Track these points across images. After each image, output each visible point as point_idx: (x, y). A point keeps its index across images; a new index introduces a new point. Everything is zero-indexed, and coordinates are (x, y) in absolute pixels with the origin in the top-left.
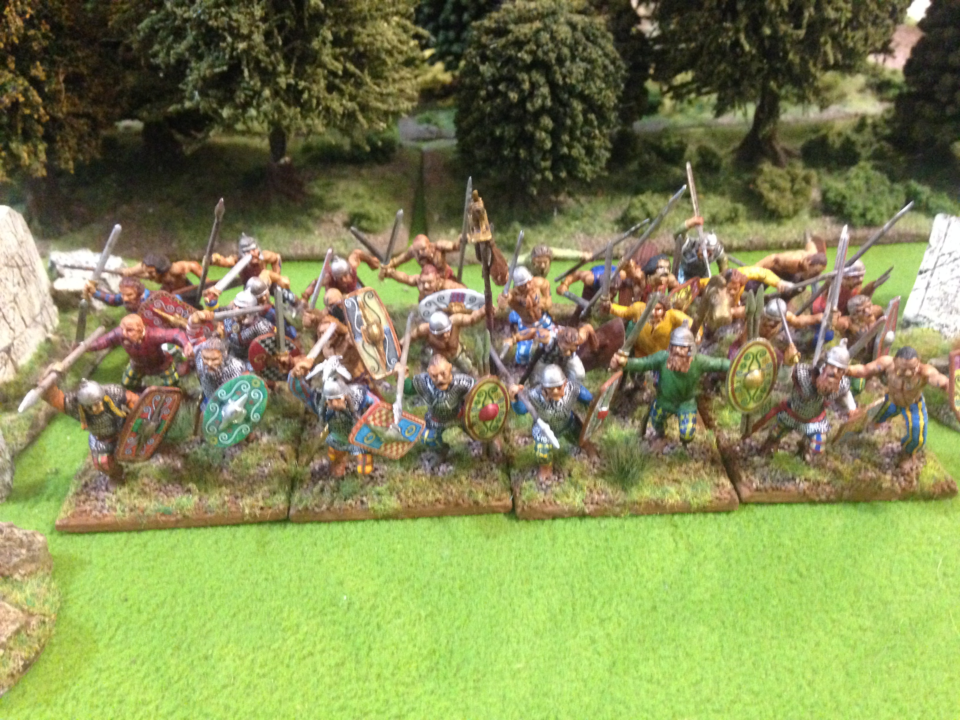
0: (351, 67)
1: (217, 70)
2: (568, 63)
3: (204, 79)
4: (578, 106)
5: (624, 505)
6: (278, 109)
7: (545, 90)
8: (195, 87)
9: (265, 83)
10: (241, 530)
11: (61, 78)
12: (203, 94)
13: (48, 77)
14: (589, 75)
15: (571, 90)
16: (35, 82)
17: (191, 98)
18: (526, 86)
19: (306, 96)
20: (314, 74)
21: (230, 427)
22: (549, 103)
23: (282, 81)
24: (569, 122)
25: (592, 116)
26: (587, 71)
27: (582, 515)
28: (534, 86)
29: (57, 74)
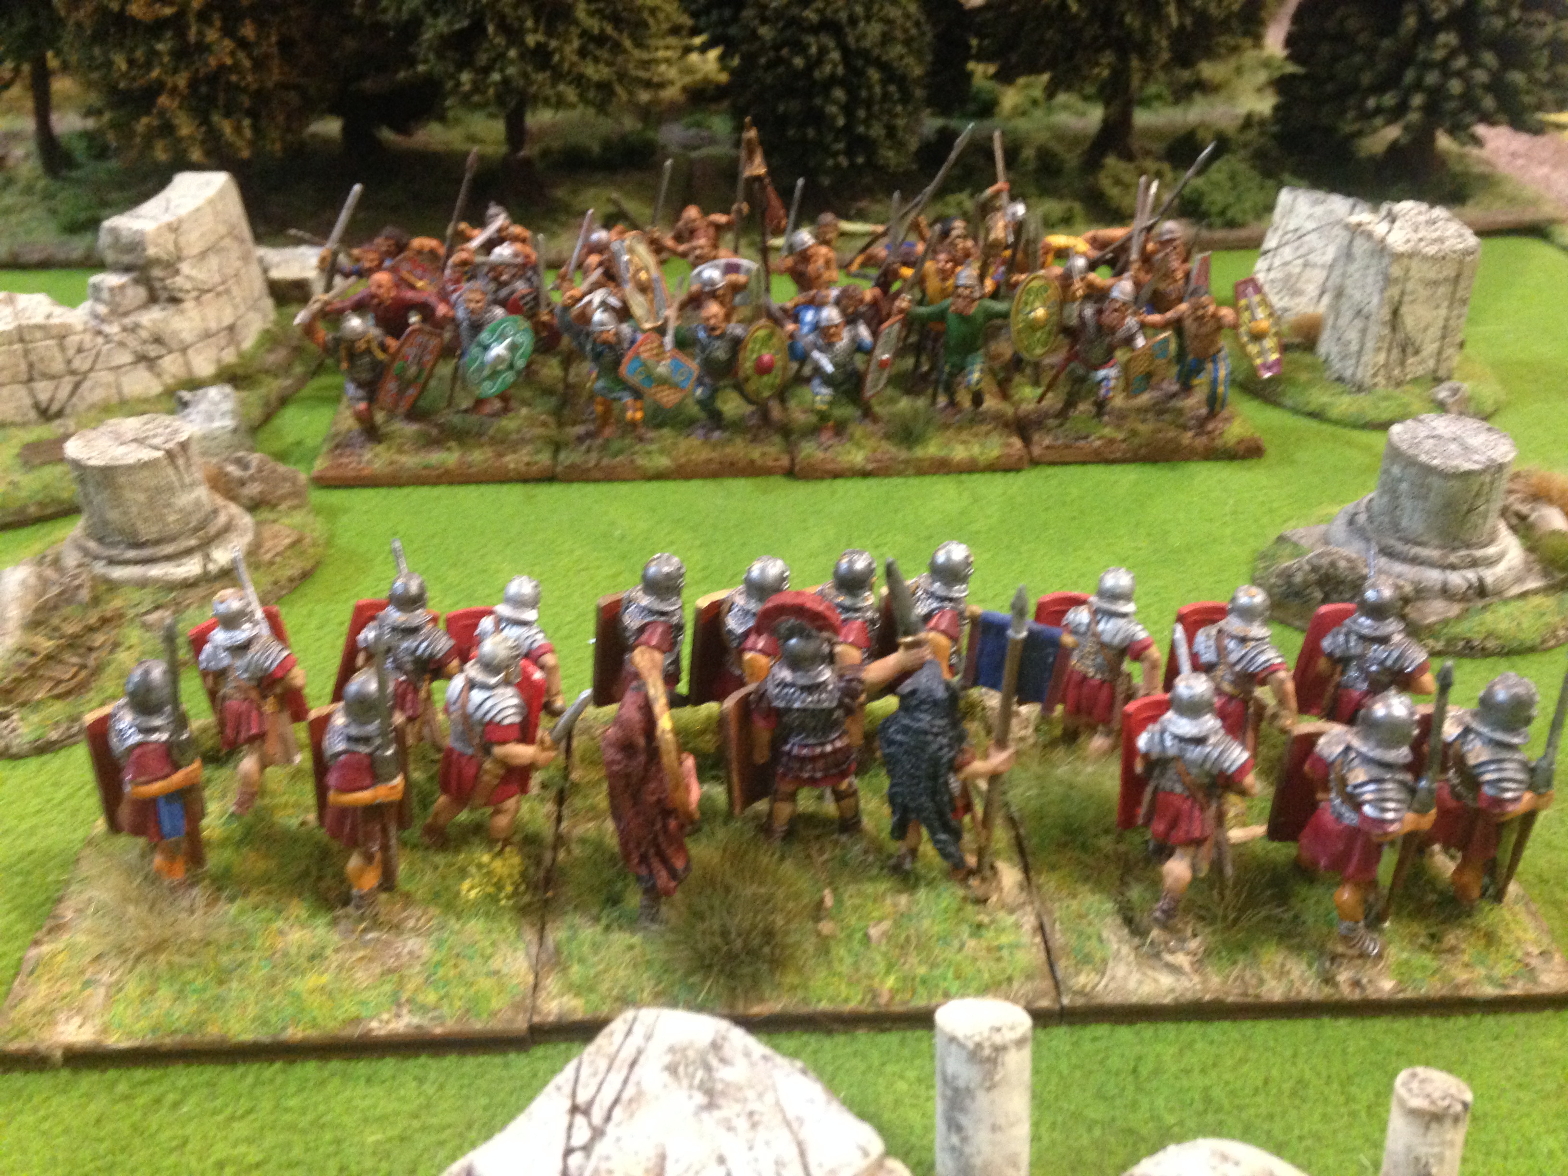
0: (609, 29)
1: (457, 26)
2: (862, 24)
3: (441, 36)
4: (874, 75)
5: (907, 462)
6: (525, 75)
7: (835, 55)
8: (430, 48)
9: (510, 43)
10: (505, 488)
11: (274, 39)
12: (440, 56)
13: (258, 36)
14: (886, 39)
15: (864, 54)
16: (243, 44)
17: (426, 61)
18: (814, 50)
19: (556, 58)
20: (567, 32)
21: (494, 374)
22: (840, 70)
23: (531, 40)
24: (864, 94)
25: (892, 88)
26: (884, 35)
27: (865, 474)
28: (823, 51)
29: (268, 36)
